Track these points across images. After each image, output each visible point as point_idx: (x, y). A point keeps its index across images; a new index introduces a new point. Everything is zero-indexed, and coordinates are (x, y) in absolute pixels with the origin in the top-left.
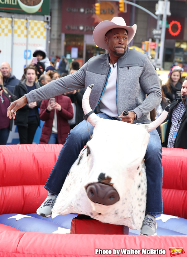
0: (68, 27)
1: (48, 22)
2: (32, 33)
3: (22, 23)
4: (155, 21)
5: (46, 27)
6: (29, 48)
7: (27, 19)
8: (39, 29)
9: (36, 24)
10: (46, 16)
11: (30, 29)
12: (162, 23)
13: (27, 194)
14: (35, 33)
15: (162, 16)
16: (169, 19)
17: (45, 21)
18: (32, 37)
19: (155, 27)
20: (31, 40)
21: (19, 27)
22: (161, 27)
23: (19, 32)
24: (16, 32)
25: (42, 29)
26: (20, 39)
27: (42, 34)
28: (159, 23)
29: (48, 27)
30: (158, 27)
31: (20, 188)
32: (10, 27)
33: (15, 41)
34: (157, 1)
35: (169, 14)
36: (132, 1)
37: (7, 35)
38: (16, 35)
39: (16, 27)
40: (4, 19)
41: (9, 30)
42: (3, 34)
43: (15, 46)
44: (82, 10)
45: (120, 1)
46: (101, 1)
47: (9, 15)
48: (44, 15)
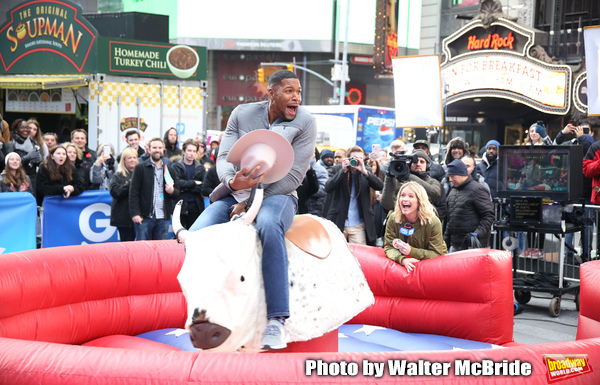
0: (225, 98)
1: (205, 89)
2: (186, 102)
3: (173, 90)
4: (331, 89)
5: (202, 94)
6: (182, 122)
7: (179, 86)
8: (194, 97)
9: (190, 92)
10: (202, 82)
11: (182, 97)
14: (190, 102)
15: (339, 82)
16: (348, 86)
17: (201, 88)
18: (186, 107)
19: (332, 95)
20: (184, 111)
21: (170, 96)
22: (339, 95)
23: (169, 101)
24: (166, 101)
25: (198, 97)
26: (171, 110)
27: (198, 103)
28: (336, 90)
29: (205, 94)
30: (335, 96)
32: (158, 96)
33: (164, 113)
34: (333, 65)
35: (348, 80)
36: (302, 65)
37: (154, 105)
38: (165, 105)
39: (165, 96)
40: (151, 86)
41: (157, 100)
42: (149, 104)
43: (165, 119)
44: (242, 78)
45: (289, 65)
46: (265, 66)
47: (157, 81)
48: (199, 80)
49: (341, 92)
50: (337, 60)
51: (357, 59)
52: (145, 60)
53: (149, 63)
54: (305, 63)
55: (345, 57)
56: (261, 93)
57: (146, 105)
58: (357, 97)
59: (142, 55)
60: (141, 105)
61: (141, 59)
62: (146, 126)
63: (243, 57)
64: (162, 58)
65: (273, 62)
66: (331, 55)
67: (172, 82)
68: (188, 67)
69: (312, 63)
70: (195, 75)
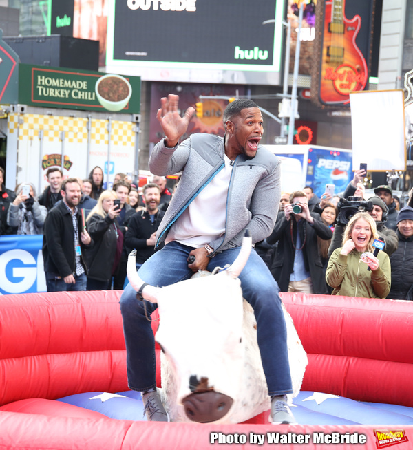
0: (159, 134)
1: (137, 124)
2: (116, 138)
3: (103, 124)
4: (278, 127)
5: (134, 130)
6: (112, 159)
7: (108, 120)
8: (125, 133)
9: (121, 127)
10: (135, 116)
11: (112, 133)
12: (288, 129)
13: (117, 364)
14: (120, 138)
15: (287, 119)
16: (298, 123)
17: (133, 122)
18: (116, 143)
19: (278, 134)
20: (113, 148)
21: (98, 131)
22: (286, 133)
23: (98, 137)
24: (93, 137)
25: (130, 133)
26: (99, 147)
27: (129, 139)
28: (284, 128)
29: (137, 130)
30: (282, 135)
31: (107, 353)
32: (85, 130)
33: (92, 150)
34: (280, 100)
35: (298, 116)
37: (80, 141)
38: (93, 141)
39: (93, 130)
40: (77, 119)
41: (84, 135)
42: (75, 140)
43: (91, 157)
45: (230, 99)
46: (204, 100)
47: (85, 114)
48: (132, 114)
49: (290, 130)
50: (285, 93)
51: (308, 94)
52: (71, 89)
53: (76, 94)
55: (294, 91)
57: (71, 140)
58: (307, 137)
59: (67, 84)
60: (66, 140)
61: (67, 88)
62: (71, 164)
63: (179, 89)
64: (91, 88)
65: (214, 95)
66: (279, 89)
67: (101, 115)
68: (120, 99)
69: (256, 97)
70: (127, 108)
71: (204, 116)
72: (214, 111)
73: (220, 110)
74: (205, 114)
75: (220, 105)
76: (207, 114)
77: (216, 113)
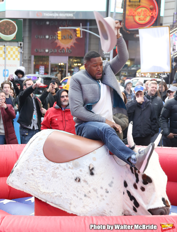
0: (36, 50)
1: (21, 47)
2: (9, 56)
3: (1, 48)
5: (19, 51)
6: (7, 69)
7: (5, 46)
8: (14, 53)
9: (12, 49)
10: (20, 43)
11: (7, 53)
14: (12, 56)
17: (18, 47)
18: (9, 59)
20: (8, 62)
25: (17, 53)
27: (17, 56)
29: (21, 51)
36: (86, 29)
44: (47, 37)
45: (77, 29)
46: (61, 29)
48: (18, 42)
54: (88, 27)
56: (59, 47)
63: (48, 23)
65: (68, 27)
69: (92, 27)
70: (15, 39)
71: (62, 39)
72: (68, 36)
73: (71, 35)
74: (63, 37)
75: (72, 32)
76: (64, 38)
77: (69, 37)
